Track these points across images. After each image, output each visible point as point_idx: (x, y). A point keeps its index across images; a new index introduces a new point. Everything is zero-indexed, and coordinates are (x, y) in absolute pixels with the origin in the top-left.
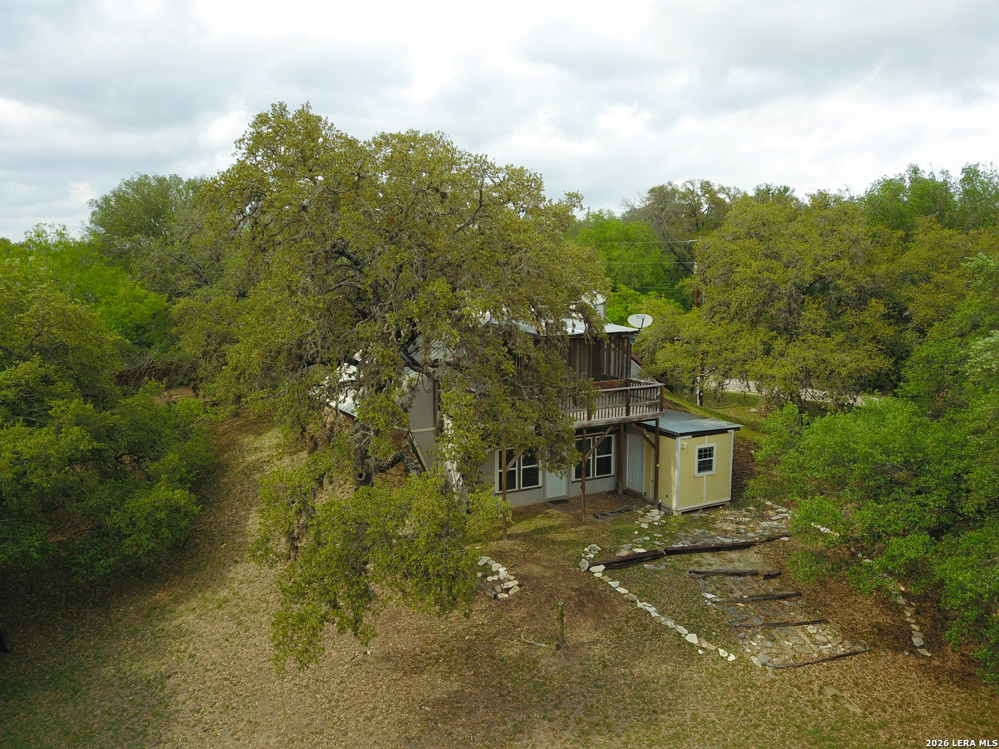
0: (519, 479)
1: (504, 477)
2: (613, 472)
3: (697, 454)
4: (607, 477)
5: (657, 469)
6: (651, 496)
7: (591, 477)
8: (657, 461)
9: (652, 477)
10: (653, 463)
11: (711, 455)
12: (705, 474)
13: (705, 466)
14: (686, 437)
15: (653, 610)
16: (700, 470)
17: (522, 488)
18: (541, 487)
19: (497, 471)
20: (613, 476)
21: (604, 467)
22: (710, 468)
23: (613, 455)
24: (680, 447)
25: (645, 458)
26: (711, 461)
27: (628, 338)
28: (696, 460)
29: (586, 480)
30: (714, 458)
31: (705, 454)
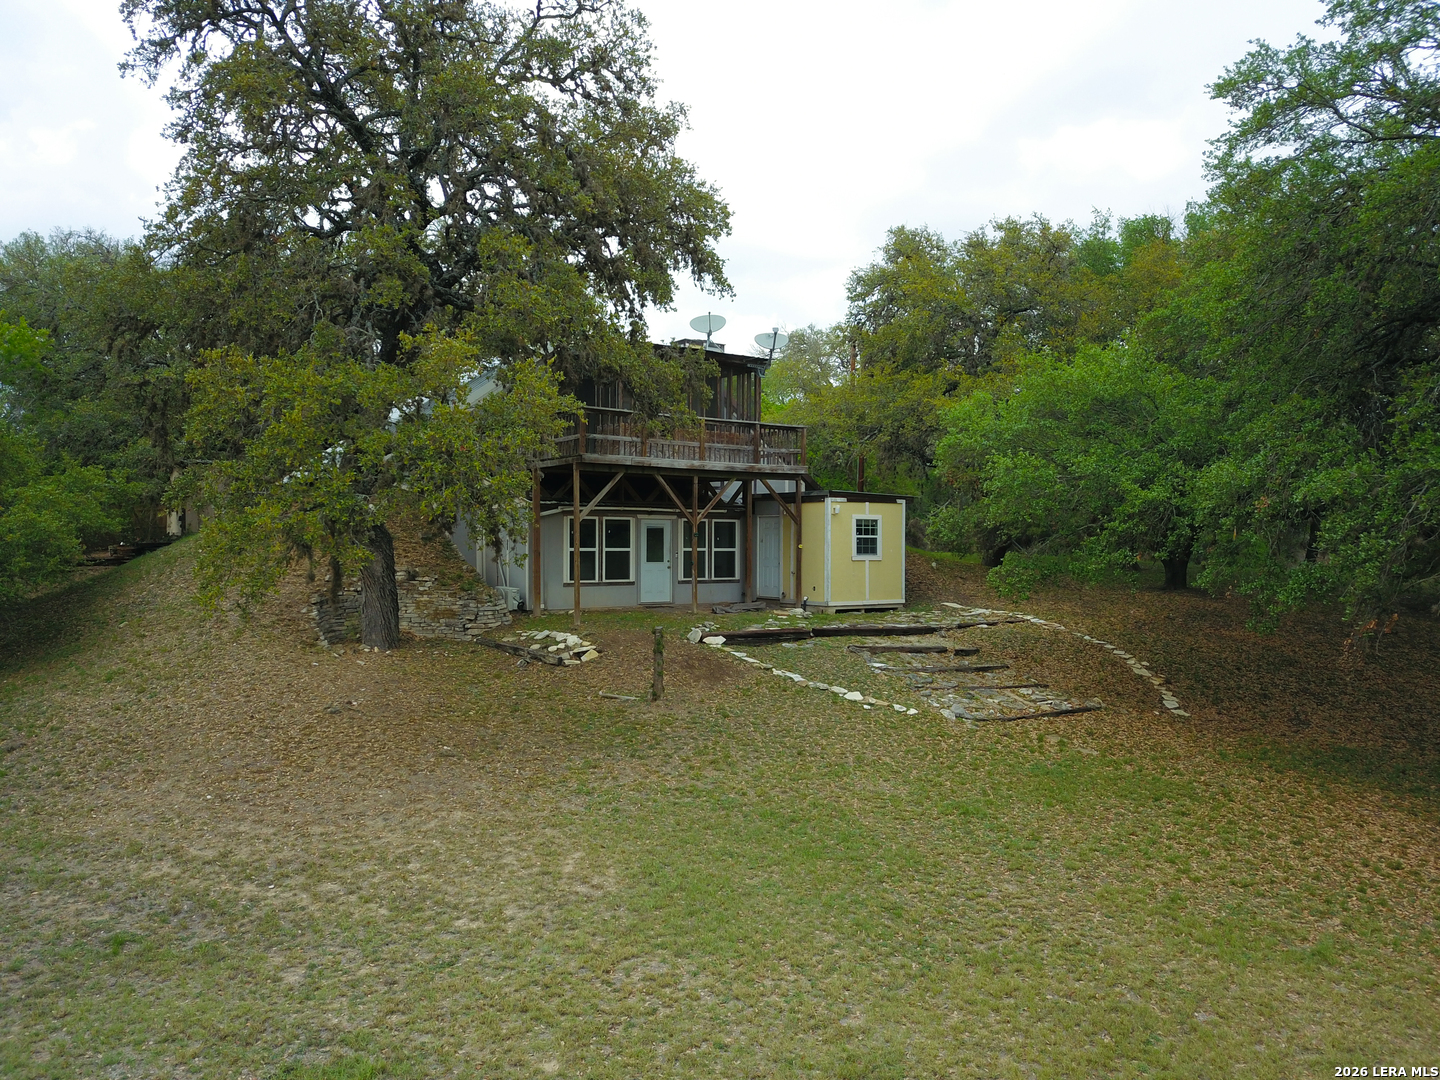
0: (600, 567)
1: (577, 559)
2: (737, 576)
3: (854, 528)
4: (730, 581)
5: (799, 552)
6: (792, 596)
7: (707, 578)
8: (799, 541)
9: (793, 568)
10: (793, 543)
11: (874, 532)
12: (867, 558)
13: (867, 546)
14: (839, 499)
15: (797, 677)
16: (859, 551)
17: (604, 580)
18: (633, 583)
19: (567, 550)
20: (738, 581)
21: (724, 566)
22: (874, 551)
23: (737, 550)
24: (830, 511)
25: (782, 544)
26: (874, 541)
27: (755, 370)
28: (854, 537)
29: (700, 582)
30: (879, 537)
31: (866, 529)
